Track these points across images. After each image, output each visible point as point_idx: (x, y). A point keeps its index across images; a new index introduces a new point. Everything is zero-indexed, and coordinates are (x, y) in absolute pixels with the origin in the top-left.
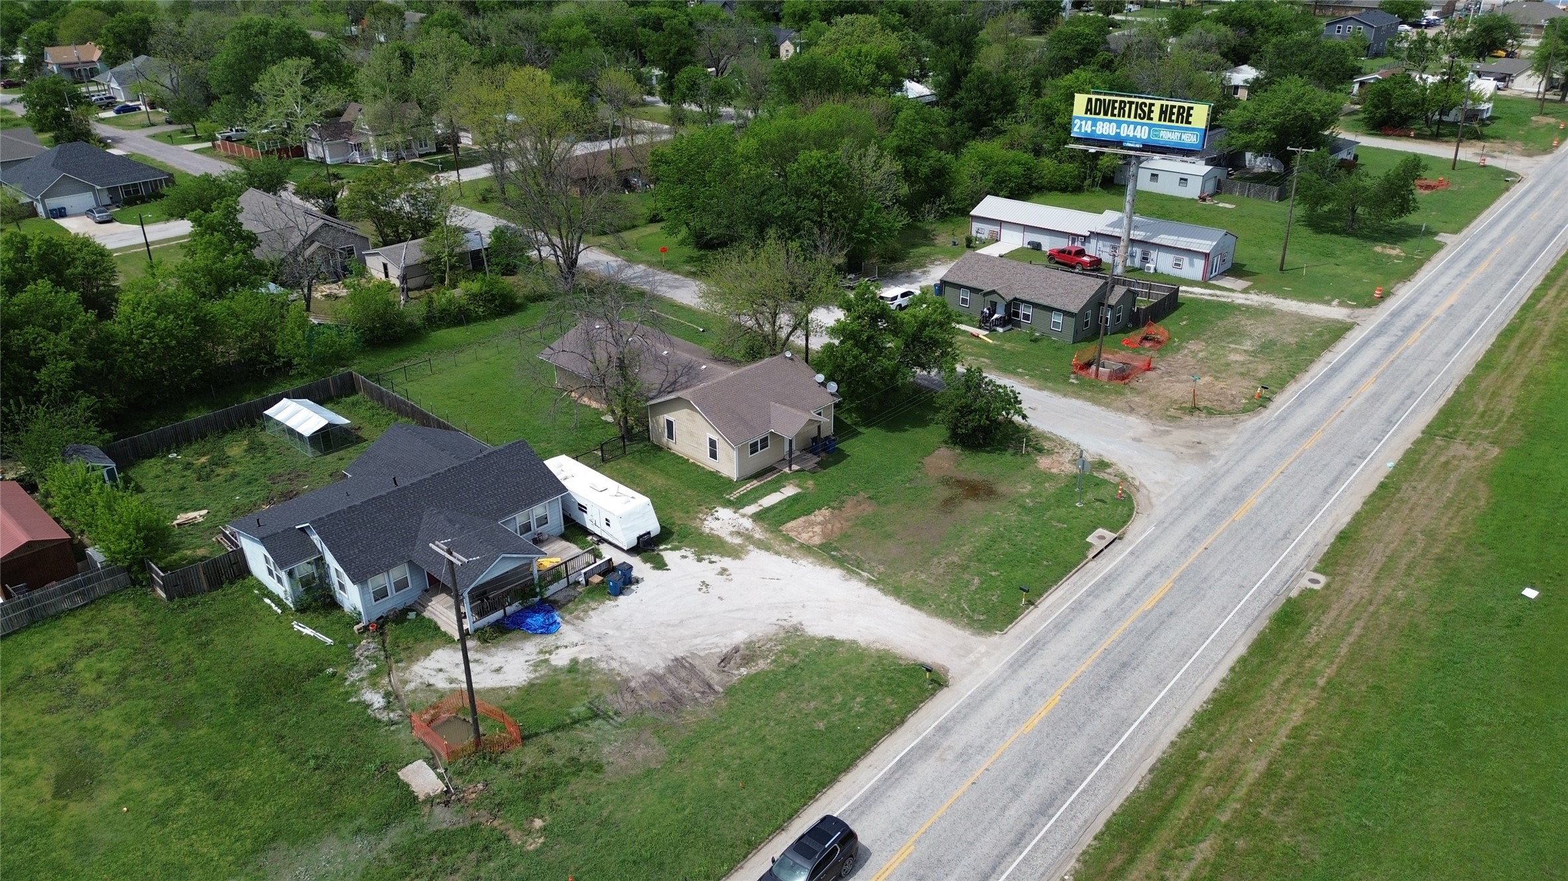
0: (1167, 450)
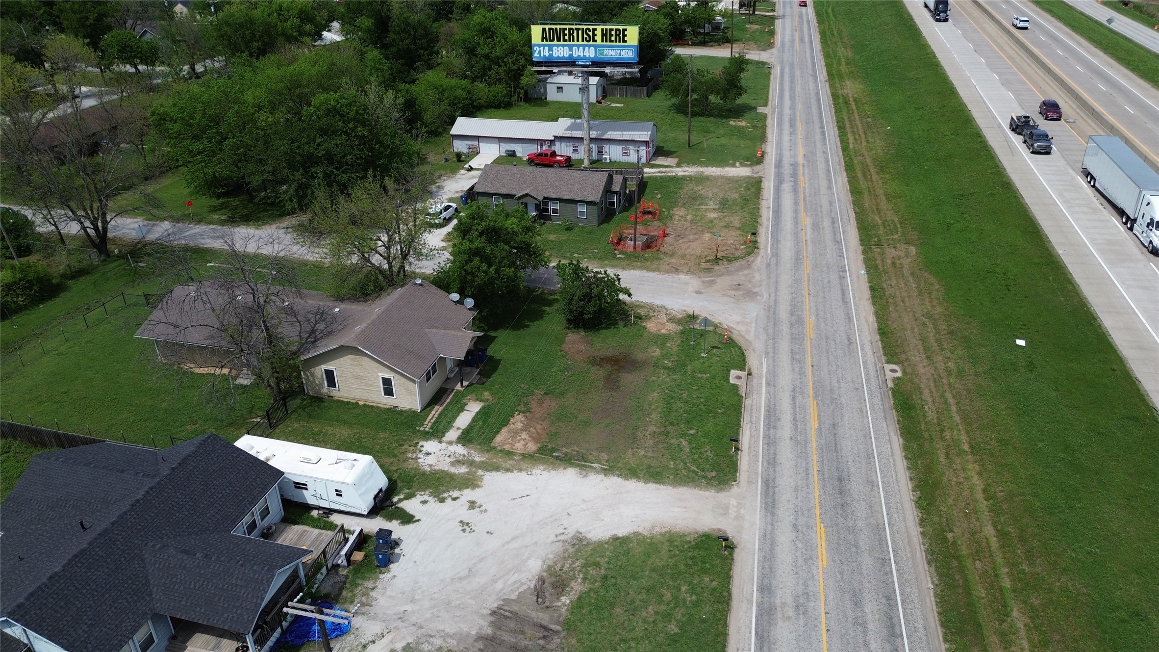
0: (724, 295)
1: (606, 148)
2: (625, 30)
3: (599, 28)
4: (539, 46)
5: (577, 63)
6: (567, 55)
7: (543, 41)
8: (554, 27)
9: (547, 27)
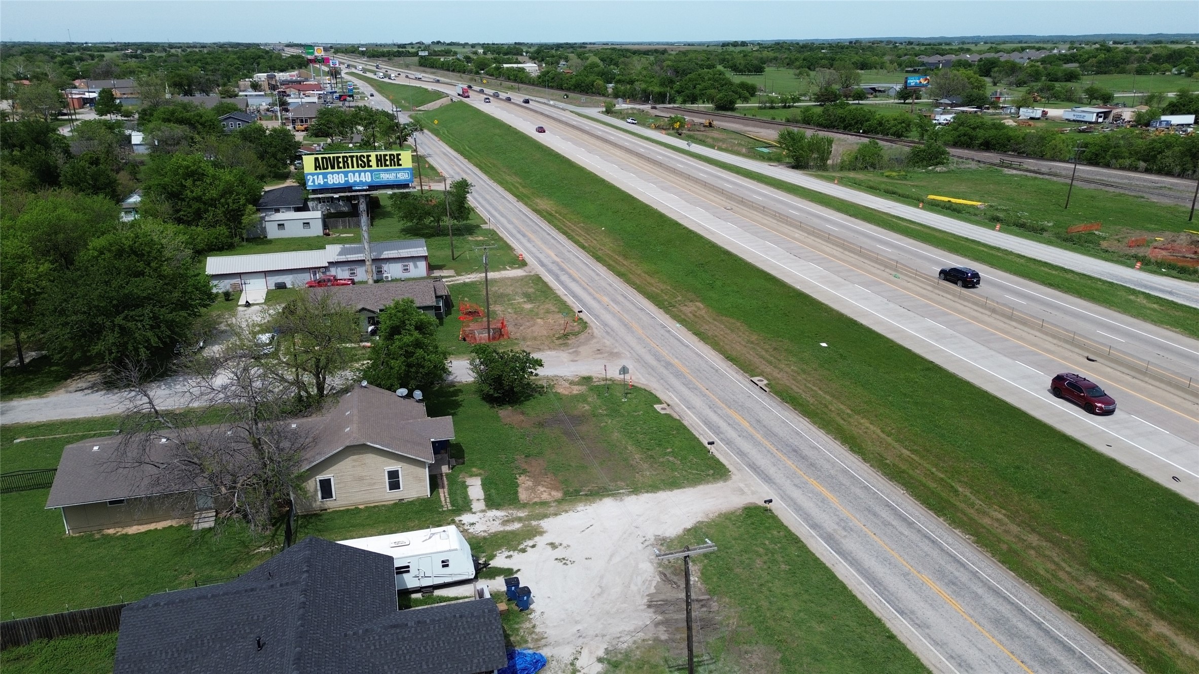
1: (385, 267)
2: (398, 155)
3: (373, 155)
4: (313, 174)
5: (353, 188)
6: (343, 182)
7: (316, 169)
8: (327, 156)
9: (320, 157)
